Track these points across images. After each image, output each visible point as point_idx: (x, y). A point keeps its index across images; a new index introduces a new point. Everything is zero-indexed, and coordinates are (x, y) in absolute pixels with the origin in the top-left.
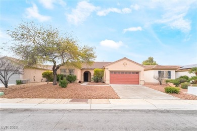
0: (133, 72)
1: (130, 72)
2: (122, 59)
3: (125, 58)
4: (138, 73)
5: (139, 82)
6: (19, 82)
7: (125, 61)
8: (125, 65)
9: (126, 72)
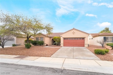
0: (80, 38)
1: (77, 38)
2: (72, 30)
3: (74, 29)
4: (83, 38)
5: (84, 45)
6: (14, 45)
7: (74, 30)
8: (74, 33)
9: (75, 38)
